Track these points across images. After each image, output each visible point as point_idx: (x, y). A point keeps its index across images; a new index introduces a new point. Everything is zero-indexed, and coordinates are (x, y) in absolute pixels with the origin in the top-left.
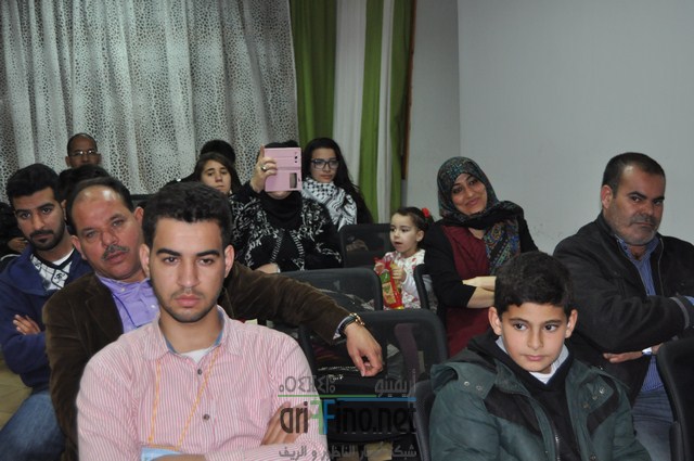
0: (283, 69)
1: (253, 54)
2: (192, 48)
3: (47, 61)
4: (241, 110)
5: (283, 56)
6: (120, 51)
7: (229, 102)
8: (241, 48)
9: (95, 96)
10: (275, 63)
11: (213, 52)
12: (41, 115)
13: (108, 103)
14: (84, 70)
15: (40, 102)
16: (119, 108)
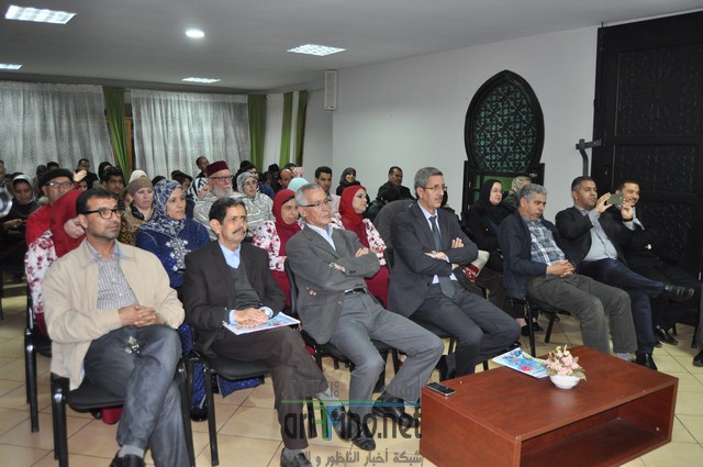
0: (246, 139)
1: (235, 132)
2: (212, 129)
3: (158, 131)
4: (230, 154)
5: (245, 132)
6: (186, 129)
7: (226, 150)
8: (231, 129)
9: (176, 146)
10: (243, 135)
11: (220, 130)
12: (156, 152)
13: (180, 148)
14: (171, 135)
15: (156, 148)
16: (185, 151)
